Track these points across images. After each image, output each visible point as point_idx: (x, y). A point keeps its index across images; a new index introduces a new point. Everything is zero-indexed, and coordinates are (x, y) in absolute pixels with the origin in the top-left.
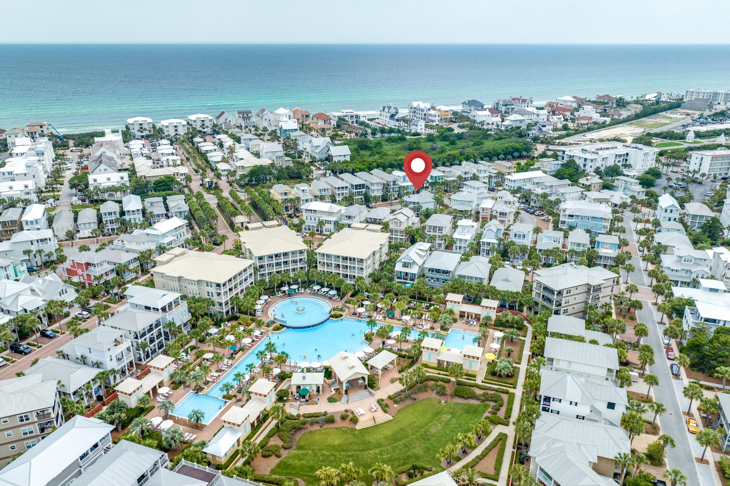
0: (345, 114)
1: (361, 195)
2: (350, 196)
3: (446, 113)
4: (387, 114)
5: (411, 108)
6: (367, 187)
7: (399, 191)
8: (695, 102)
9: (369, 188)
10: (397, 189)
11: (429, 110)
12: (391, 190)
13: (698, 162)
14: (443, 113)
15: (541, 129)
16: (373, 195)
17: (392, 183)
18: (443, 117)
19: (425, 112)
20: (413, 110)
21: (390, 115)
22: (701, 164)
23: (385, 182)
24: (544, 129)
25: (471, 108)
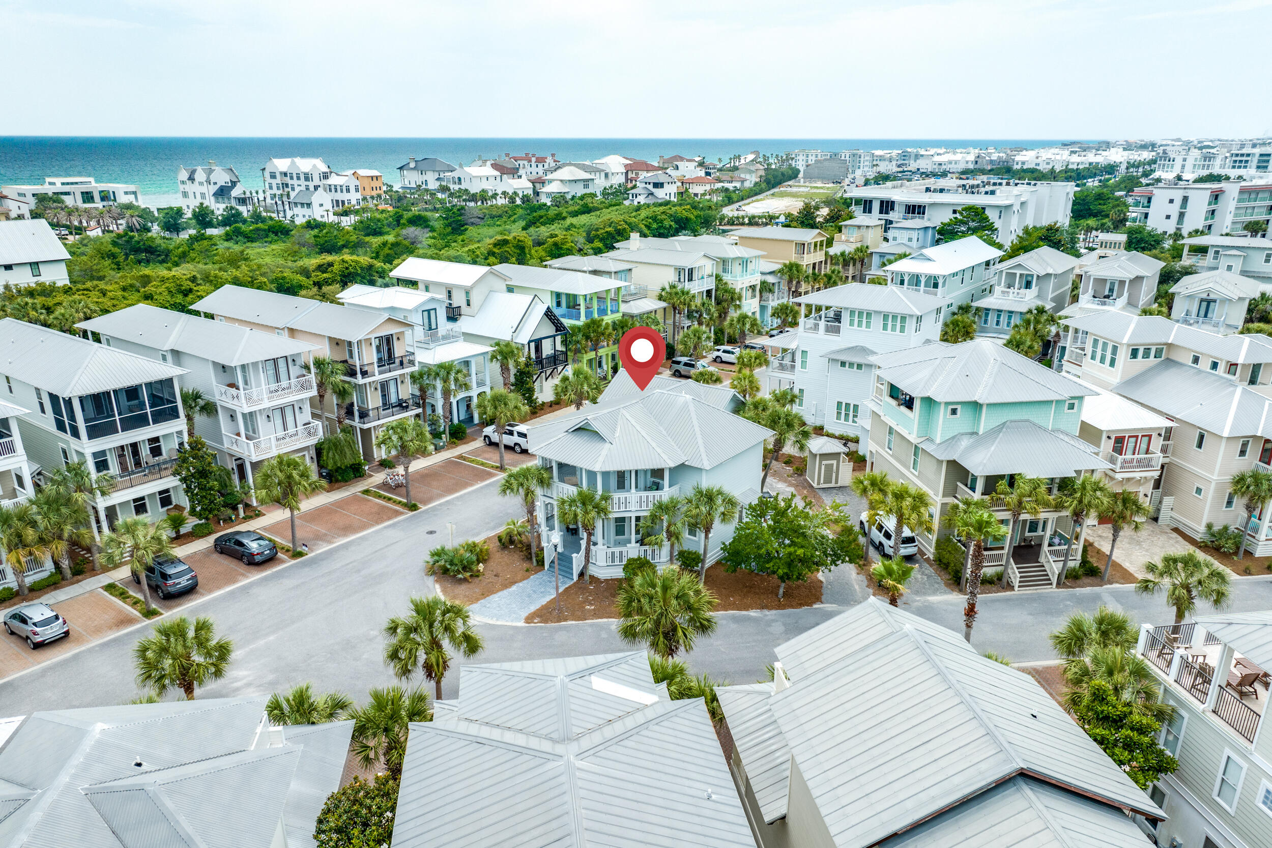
0: (59, 188)
1: (156, 470)
2: (52, 504)
3: (375, 184)
4: (204, 189)
5: (273, 176)
6: (192, 399)
7: (421, 400)
8: (826, 164)
9: (210, 409)
10: (407, 391)
11: (326, 176)
12: (374, 401)
13: (1174, 210)
14: (367, 184)
15: (652, 194)
16: (251, 453)
17: (370, 356)
18: (369, 193)
19: (316, 181)
20: (278, 180)
21: (213, 189)
22: (1182, 215)
23: (324, 351)
24: (660, 194)
25: (425, 177)
